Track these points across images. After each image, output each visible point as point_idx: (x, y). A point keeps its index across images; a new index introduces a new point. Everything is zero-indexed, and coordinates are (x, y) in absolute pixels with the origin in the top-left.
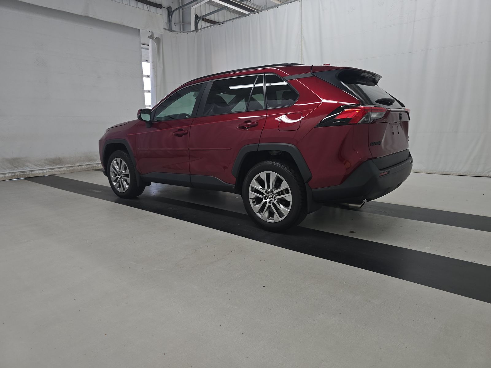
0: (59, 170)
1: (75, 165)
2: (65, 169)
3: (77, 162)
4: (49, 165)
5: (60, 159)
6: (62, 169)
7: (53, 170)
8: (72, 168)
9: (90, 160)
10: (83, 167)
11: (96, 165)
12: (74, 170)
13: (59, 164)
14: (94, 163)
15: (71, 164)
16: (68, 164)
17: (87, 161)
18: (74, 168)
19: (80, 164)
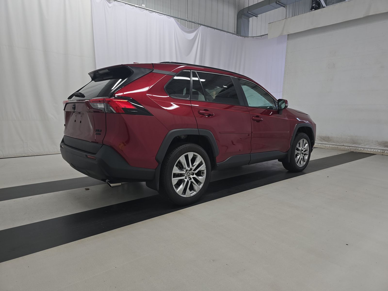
0: (326, 145)
1: (340, 144)
2: (331, 146)
3: (342, 142)
4: (320, 140)
5: (328, 137)
6: (328, 146)
7: (321, 145)
8: (336, 146)
9: (354, 143)
10: (346, 147)
11: (359, 149)
12: (337, 148)
13: (327, 141)
14: (358, 146)
15: (336, 143)
16: (334, 142)
17: (351, 143)
18: (338, 146)
19: (345, 145)
